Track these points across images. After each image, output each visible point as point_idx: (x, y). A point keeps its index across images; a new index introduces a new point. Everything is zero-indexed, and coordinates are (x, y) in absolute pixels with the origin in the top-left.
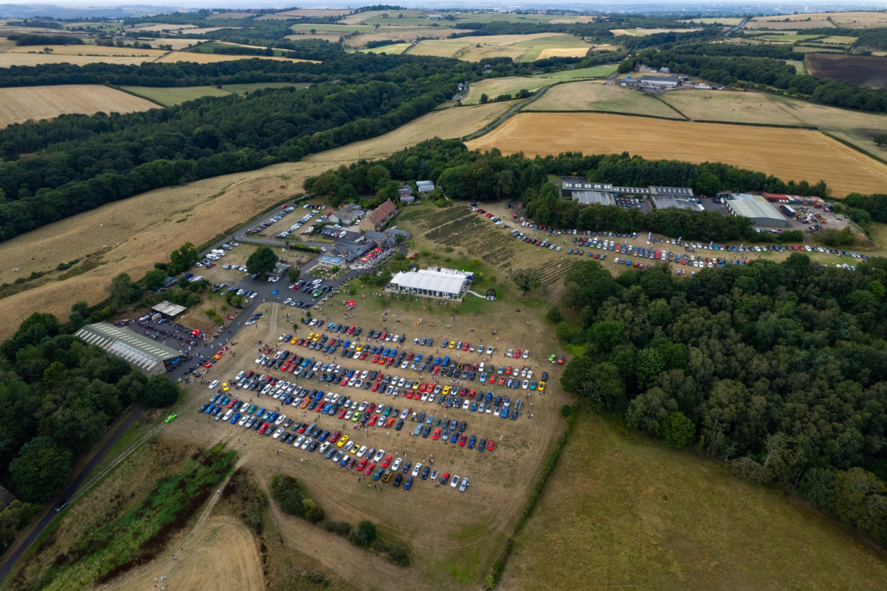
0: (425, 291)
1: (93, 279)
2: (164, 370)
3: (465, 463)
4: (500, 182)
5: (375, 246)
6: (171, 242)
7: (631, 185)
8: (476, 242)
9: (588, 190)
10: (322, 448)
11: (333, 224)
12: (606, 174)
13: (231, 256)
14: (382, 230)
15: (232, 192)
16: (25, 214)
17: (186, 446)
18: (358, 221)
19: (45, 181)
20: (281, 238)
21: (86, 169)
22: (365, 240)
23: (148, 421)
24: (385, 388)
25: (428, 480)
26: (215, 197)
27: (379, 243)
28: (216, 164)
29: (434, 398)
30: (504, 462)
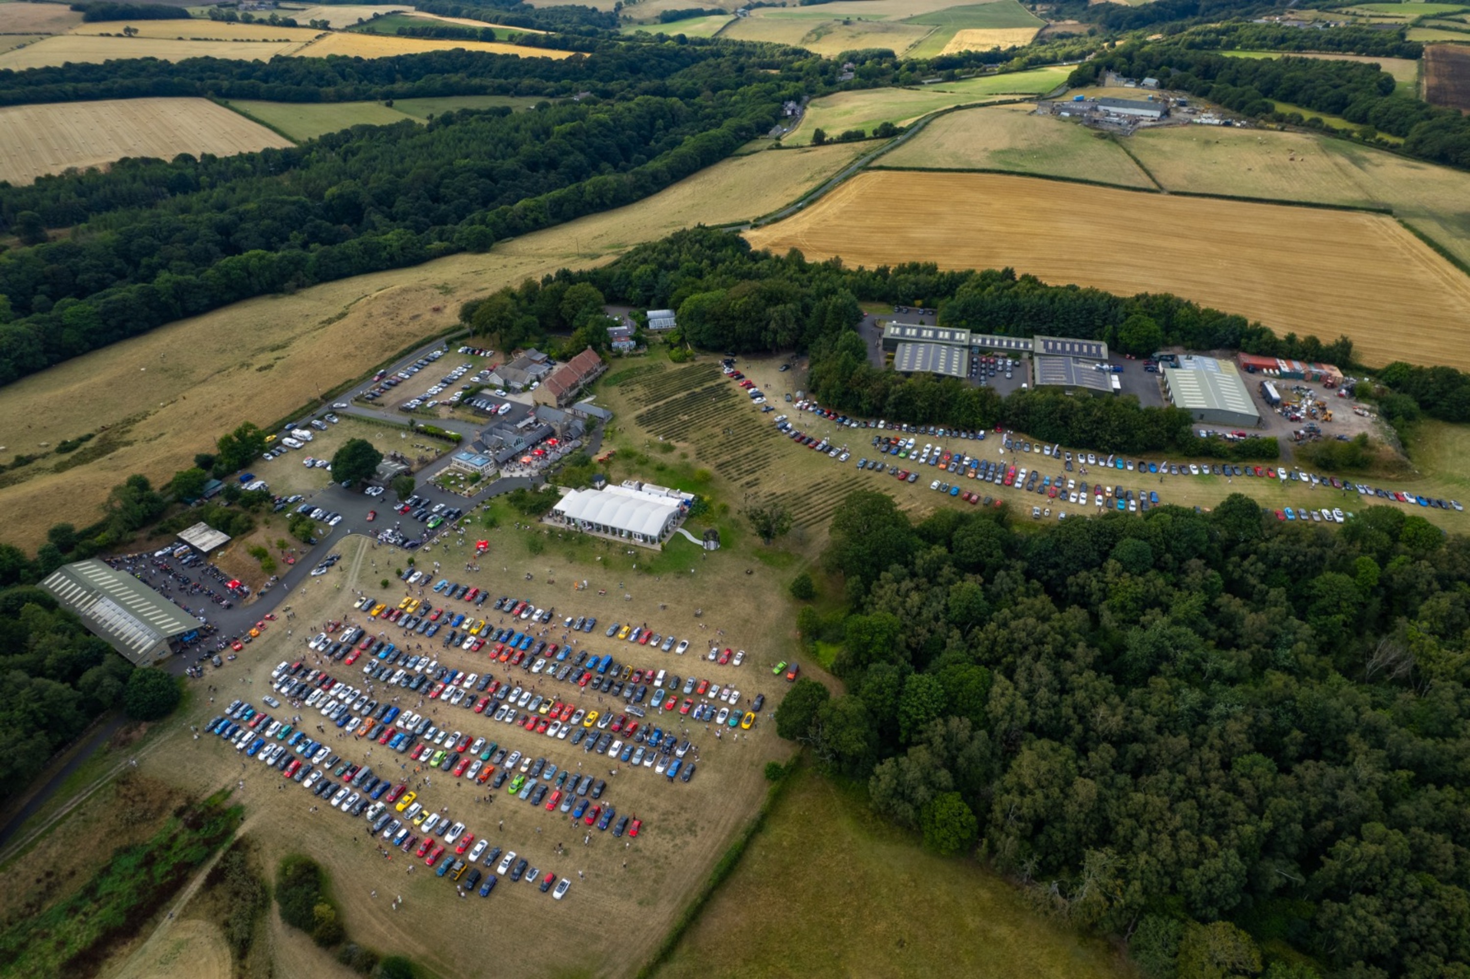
0: (606, 529)
1: (101, 475)
2: (169, 652)
3: (587, 856)
4: (772, 325)
5: (551, 434)
6: (238, 409)
7: (1006, 333)
8: (712, 436)
9: (927, 341)
10: (370, 814)
11: (493, 387)
12: (964, 310)
13: (323, 442)
14: (569, 404)
15: (356, 314)
16: (30, 345)
17: (170, 793)
18: (536, 384)
19: (78, 281)
20: (408, 410)
21: (144, 261)
22: (536, 422)
23: (124, 744)
24: (496, 707)
25: (521, 882)
26: (330, 321)
27: (558, 429)
28: (347, 258)
29: (568, 733)
30: (648, 858)
